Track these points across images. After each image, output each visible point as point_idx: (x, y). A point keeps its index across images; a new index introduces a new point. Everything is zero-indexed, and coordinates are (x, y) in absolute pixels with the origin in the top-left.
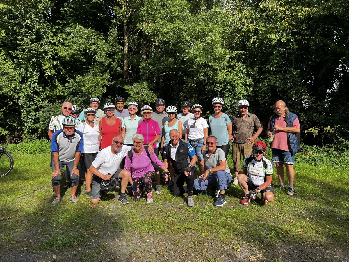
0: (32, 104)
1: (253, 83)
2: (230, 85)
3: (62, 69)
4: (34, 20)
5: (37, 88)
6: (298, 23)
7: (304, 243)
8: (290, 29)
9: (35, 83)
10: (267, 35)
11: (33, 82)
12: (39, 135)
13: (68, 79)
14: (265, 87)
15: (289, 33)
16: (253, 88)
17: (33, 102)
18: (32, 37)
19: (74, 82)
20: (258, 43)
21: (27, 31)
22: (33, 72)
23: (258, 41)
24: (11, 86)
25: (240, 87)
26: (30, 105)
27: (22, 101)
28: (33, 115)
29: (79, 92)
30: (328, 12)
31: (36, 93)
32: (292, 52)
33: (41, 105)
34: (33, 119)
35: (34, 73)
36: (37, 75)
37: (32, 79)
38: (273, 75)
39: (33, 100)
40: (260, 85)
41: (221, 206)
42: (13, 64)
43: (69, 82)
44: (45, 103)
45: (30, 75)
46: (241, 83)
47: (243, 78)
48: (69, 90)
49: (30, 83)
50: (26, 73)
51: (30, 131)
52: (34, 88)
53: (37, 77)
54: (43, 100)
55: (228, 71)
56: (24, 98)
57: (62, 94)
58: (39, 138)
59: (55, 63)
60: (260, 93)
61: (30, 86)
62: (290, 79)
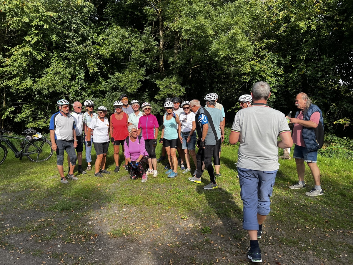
0: (80, 99)
1: (283, 72)
2: (259, 76)
3: (104, 66)
4: (79, 24)
5: (83, 84)
6: (330, 8)
10: (297, 23)
11: (80, 79)
13: (109, 76)
16: (285, 78)
17: (81, 97)
18: (78, 40)
19: (114, 78)
20: (288, 31)
21: (74, 34)
22: (80, 71)
24: (62, 83)
25: (269, 77)
27: (72, 96)
29: (118, 87)
31: (83, 89)
32: (325, 38)
38: (304, 63)
39: (81, 95)
40: (291, 75)
42: (63, 64)
43: (110, 78)
45: (78, 73)
47: (274, 68)
48: (110, 85)
49: (78, 80)
50: (75, 71)
52: (81, 85)
53: (84, 75)
54: (89, 95)
56: (74, 94)
57: (104, 89)
59: (98, 61)
60: (290, 83)
61: (78, 83)
62: (321, 67)
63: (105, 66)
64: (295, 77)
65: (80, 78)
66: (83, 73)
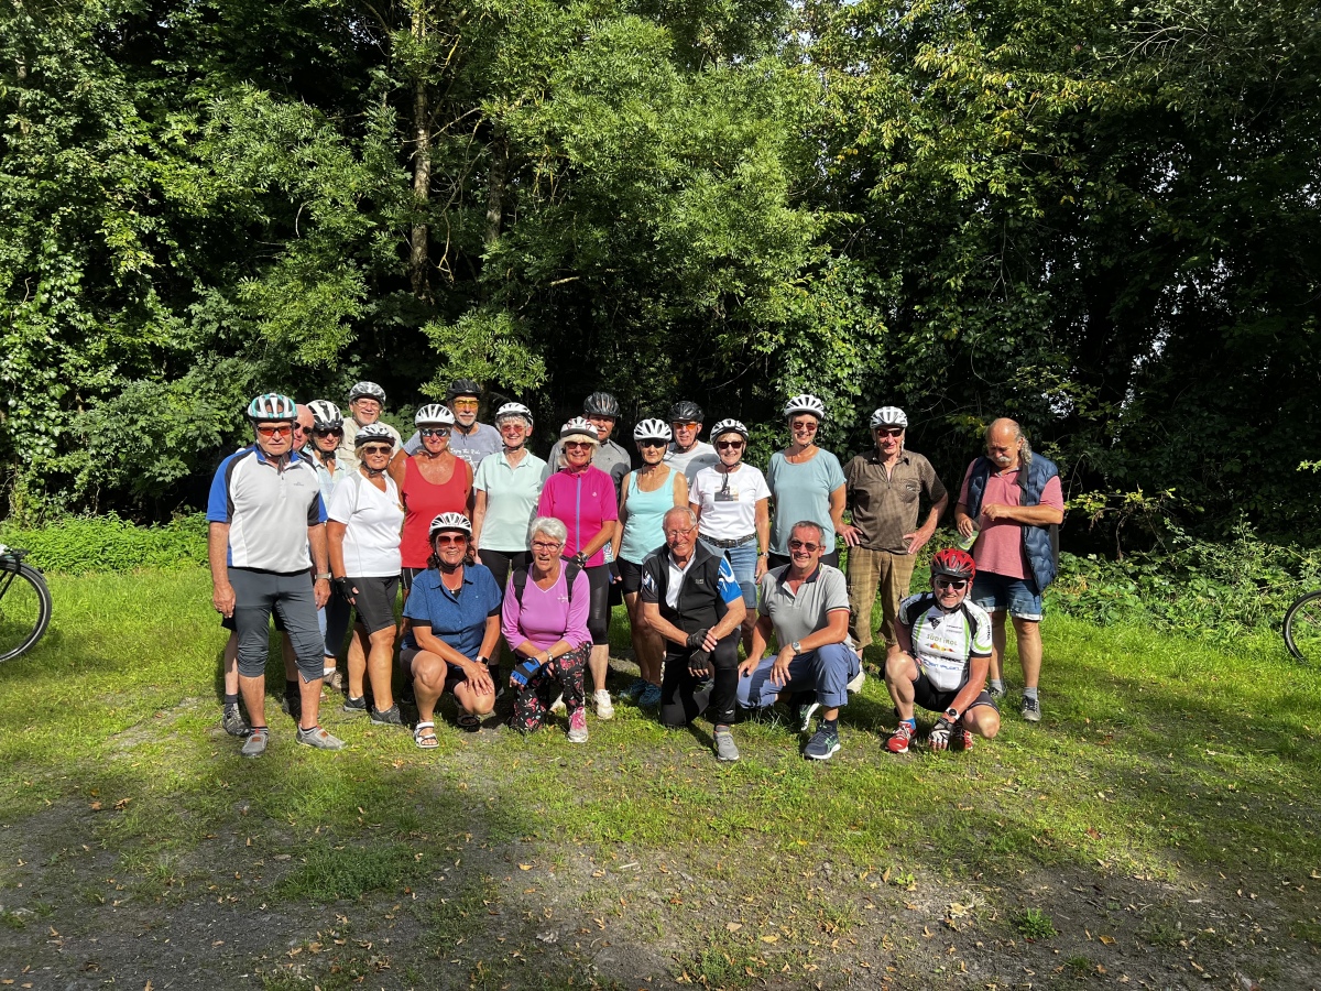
0: (50, 379)
1: (885, 329)
2: (808, 335)
3: (174, 249)
4: (73, 58)
5: (74, 316)
6: (1047, 128)
7: (1099, 864)
8: (1017, 147)
9: (68, 299)
10: (940, 164)
11: (59, 294)
12: (75, 497)
13: (198, 288)
14: (928, 346)
15: (1014, 163)
16: (886, 347)
17: (56, 369)
18: (64, 124)
19: (224, 302)
20: (909, 189)
21: (43, 98)
22: (61, 257)
23: (908, 184)
25: (840, 342)
26: (46, 383)
27: (15, 366)
28: (53, 421)
29: (240, 337)
30: (1147, 98)
31: (71, 336)
32: (1024, 227)
33: (90, 383)
34: (57, 433)
35: (65, 258)
36: (79, 268)
37: (58, 284)
38: (959, 303)
39: (57, 363)
40: (912, 339)
41: (825, 757)
43: (201, 300)
44: (105, 377)
45: (48, 268)
46: (846, 328)
47: (853, 312)
48: (201, 329)
49: (47, 295)
50: (32, 257)
51: (42, 481)
52: (61, 318)
53: (79, 275)
54: (96, 363)
55: (801, 285)
56: (24, 356)
57: (174, 343)
58: (74, 508)
59: (148, 224)
60: (910, 366)
61: (45, 309)
62: (1014, 322)
63: (179, 248)
64: (928, 349)
65: (61, 288)
66: (76, 268)
